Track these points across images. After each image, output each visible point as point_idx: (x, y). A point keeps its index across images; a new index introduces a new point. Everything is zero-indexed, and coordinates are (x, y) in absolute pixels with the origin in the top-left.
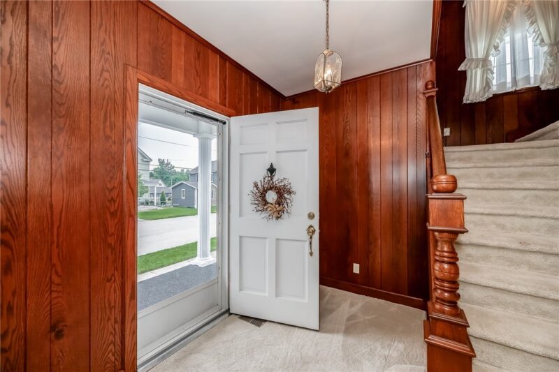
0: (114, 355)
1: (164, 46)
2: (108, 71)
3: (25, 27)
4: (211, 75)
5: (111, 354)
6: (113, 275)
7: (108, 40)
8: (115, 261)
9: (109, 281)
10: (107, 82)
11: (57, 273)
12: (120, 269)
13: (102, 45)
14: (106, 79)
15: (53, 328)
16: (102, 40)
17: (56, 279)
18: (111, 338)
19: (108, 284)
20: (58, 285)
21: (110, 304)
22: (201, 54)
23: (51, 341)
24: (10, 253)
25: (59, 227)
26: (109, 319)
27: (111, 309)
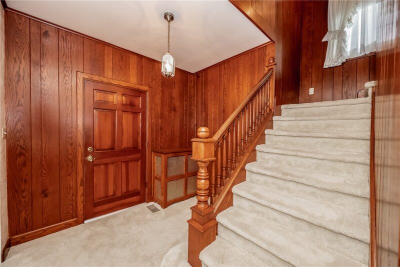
0: (72, 210)
1: (99, 58)
2: (68, 76)
3: (29, 63)
4: (131, 69)
5: (70, 210)
6: (72, 173)
7: (67, 61)
8: (72, 167)
9: (69, 175)
10: (67, 82)
11: (44, 169)
12: (75, 170)
13: (65, 64)
14: (67, 80)
15: (43, 192)
16: (64, 61)
17: (44, 171)
18: (71, 202)
19: (69, 177)
20: (45, 174)
21: (70, 186)
22: (124, 58)
23: (42, 198)
24: (25, 158)
25: (45, 149)
26: (69, 193)
27: (70, 189)
